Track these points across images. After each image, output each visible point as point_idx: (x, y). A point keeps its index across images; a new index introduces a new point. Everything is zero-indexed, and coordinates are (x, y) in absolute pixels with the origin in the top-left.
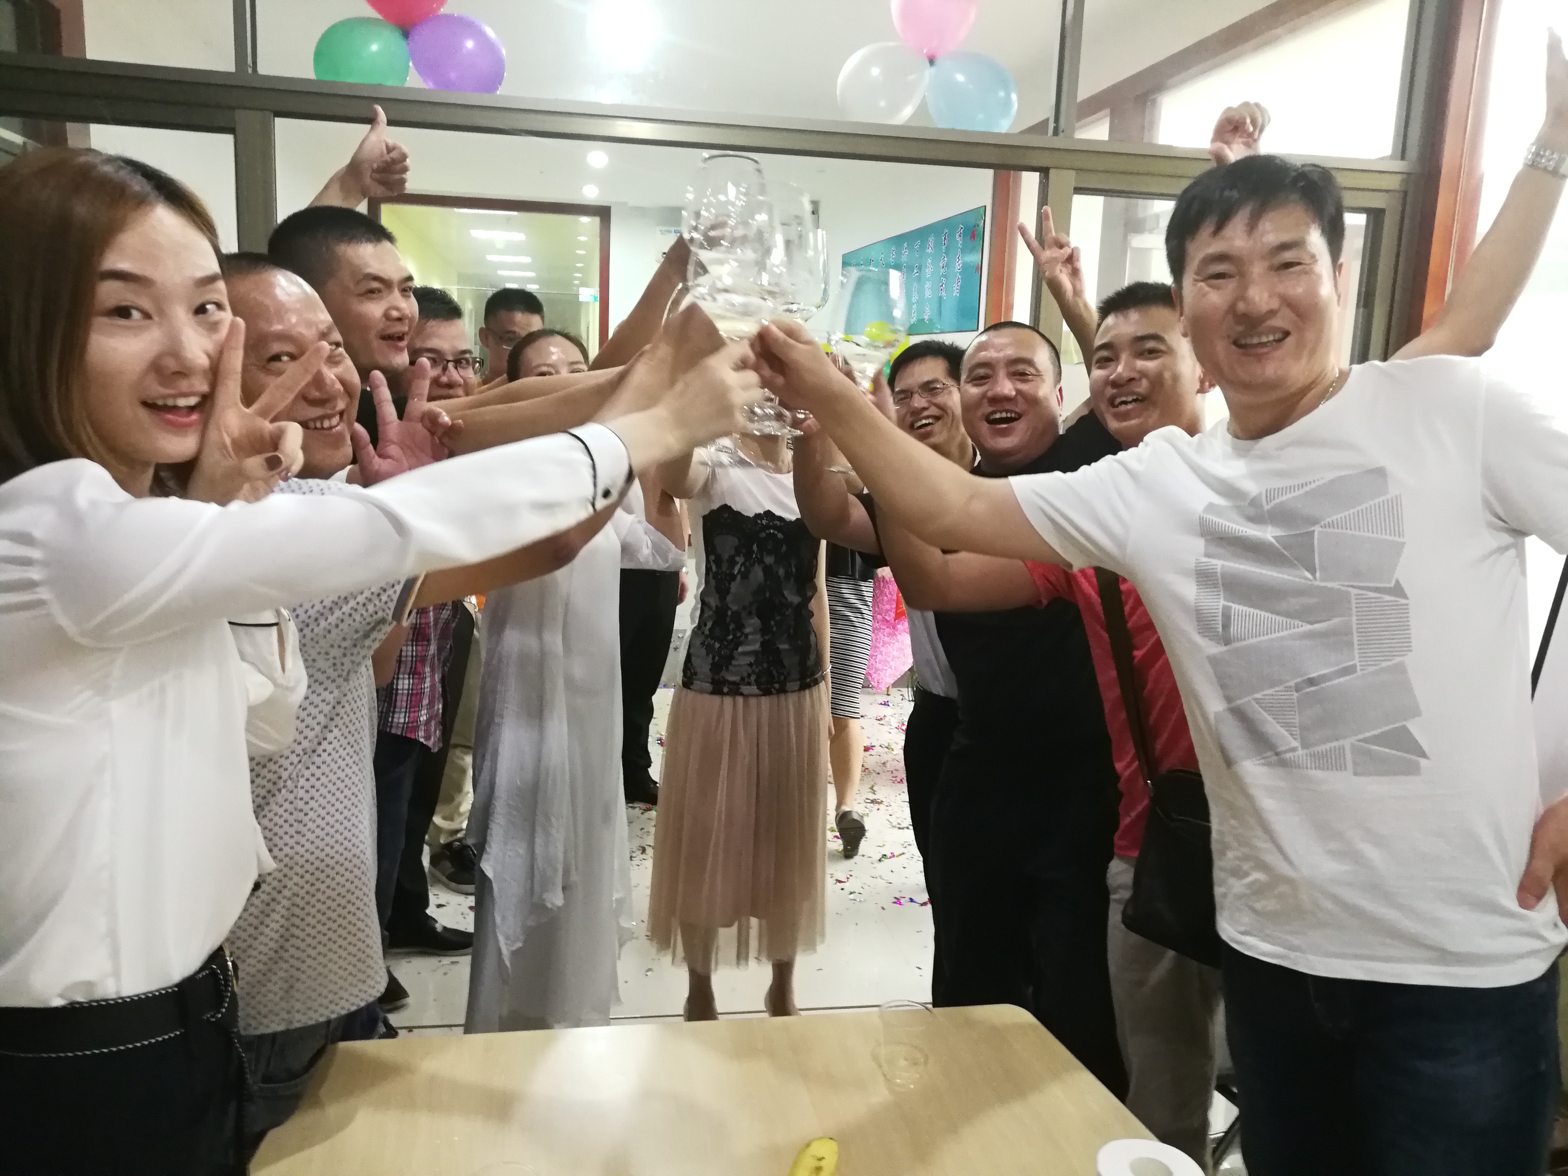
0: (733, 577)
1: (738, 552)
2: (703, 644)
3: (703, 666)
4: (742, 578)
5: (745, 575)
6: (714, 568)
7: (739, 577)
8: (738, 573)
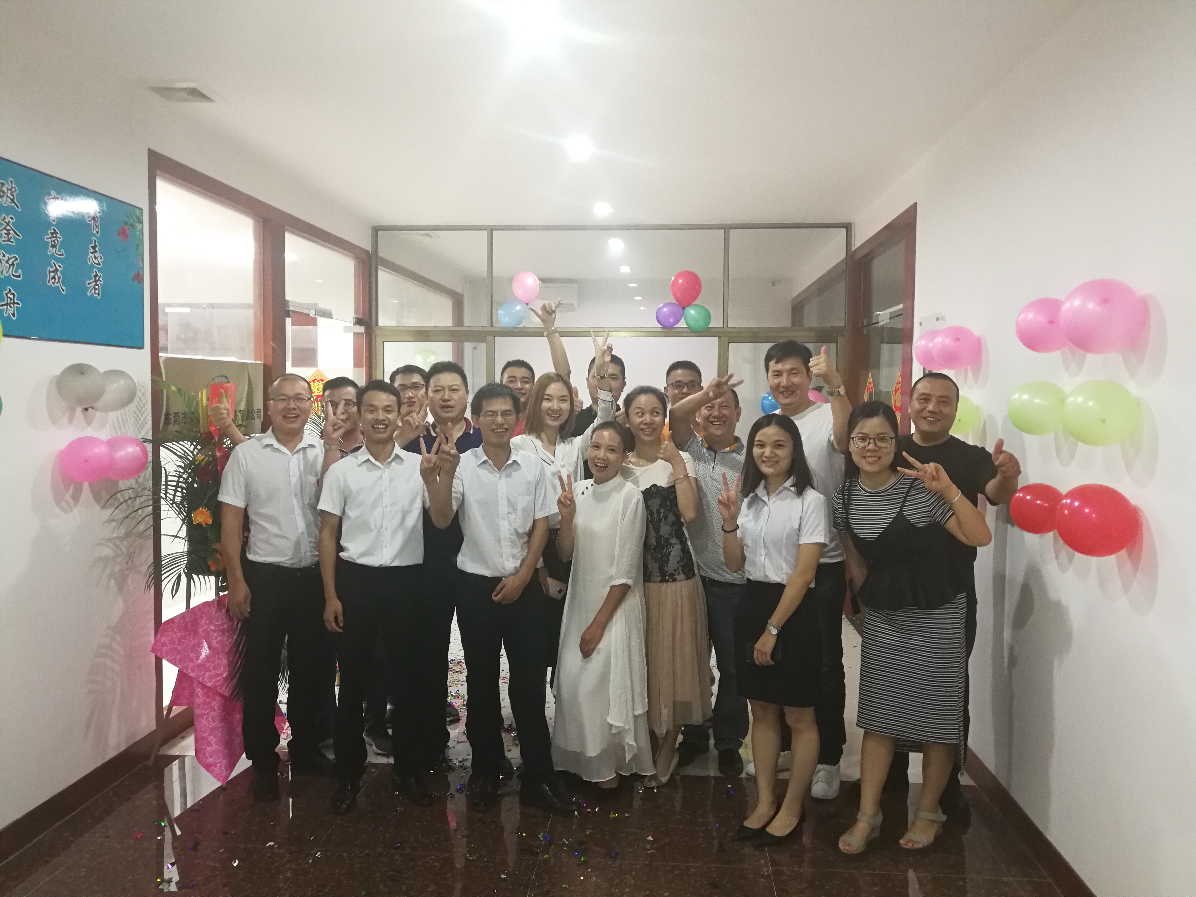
0: (660, 520)
1: (661, 506)
2: (652, 557)
3: (654, 567)
4: (664, 520)
5: (666, 518)
6: (649, 518)
7: (663, 519)
8: (663, 517)
